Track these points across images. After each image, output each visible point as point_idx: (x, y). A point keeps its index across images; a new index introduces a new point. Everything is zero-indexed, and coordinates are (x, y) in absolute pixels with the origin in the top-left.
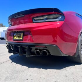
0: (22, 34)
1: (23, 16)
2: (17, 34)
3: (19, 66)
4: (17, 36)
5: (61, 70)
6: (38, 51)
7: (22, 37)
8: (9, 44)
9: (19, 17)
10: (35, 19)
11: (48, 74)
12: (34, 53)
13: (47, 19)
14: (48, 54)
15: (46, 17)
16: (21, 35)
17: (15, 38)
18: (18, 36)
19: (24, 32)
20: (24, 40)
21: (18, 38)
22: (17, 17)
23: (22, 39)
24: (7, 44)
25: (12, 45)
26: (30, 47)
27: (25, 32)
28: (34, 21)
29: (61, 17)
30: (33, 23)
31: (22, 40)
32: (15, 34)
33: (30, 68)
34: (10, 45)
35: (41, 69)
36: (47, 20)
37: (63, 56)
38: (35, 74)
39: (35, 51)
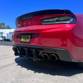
0: (30, 36)
1: (32, 17)
2: (24, 36)
3: (24, 70)
4: (24, 39)
5: (70, 77)
6: (45, 55)
7: (29, 39)
8: (15, 46)
9: (27, 18)
10: (44, 21)
11: (56, 81)
12: (42, 57)
13: (57, 21)
14: (57, 59)
15: (56, 19)
16: (28, 37)
17: (22, 40)
18: (26, 39)
19: (31, 34)
21: (25, 40)
23: (29, 41)
24: (13, 46)
25: (18, 47)
26: (37, 50)
28: (43, 23)
29: (72, 19)
30: (42, 25)
31: (30, 43)
32: (22, 36)
33: (37, 73)
34: (16, 48)
35: (49, 75)
36: (57, 23)
37: (73, 61)
38: (42, 80)
39: (43, 55)
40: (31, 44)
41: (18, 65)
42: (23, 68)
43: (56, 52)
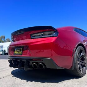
1: (23, 33)
2: (17, 49)
8: (11, 58)
10: (33, 35)
12: (32, 66)
13: (43, 35)
14: (44, 67)
15: (42, 33)
16: (21, 50)
17: (16, 52)
18: (19, 51)
20: (23, 55)
22: (18, 34)
23: (21, 53)
24: (9, 58)
25: (13, 59)
27: (24, 48)
28: (32, 37)
30: (31, 39)
32: (16, 49)
34: (11, 60)
36: (43, 36)
39: (33, 65)
40: (23, 56)
41: (13, 76)
42: (18, 78)
43: (43, 61)
